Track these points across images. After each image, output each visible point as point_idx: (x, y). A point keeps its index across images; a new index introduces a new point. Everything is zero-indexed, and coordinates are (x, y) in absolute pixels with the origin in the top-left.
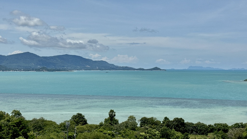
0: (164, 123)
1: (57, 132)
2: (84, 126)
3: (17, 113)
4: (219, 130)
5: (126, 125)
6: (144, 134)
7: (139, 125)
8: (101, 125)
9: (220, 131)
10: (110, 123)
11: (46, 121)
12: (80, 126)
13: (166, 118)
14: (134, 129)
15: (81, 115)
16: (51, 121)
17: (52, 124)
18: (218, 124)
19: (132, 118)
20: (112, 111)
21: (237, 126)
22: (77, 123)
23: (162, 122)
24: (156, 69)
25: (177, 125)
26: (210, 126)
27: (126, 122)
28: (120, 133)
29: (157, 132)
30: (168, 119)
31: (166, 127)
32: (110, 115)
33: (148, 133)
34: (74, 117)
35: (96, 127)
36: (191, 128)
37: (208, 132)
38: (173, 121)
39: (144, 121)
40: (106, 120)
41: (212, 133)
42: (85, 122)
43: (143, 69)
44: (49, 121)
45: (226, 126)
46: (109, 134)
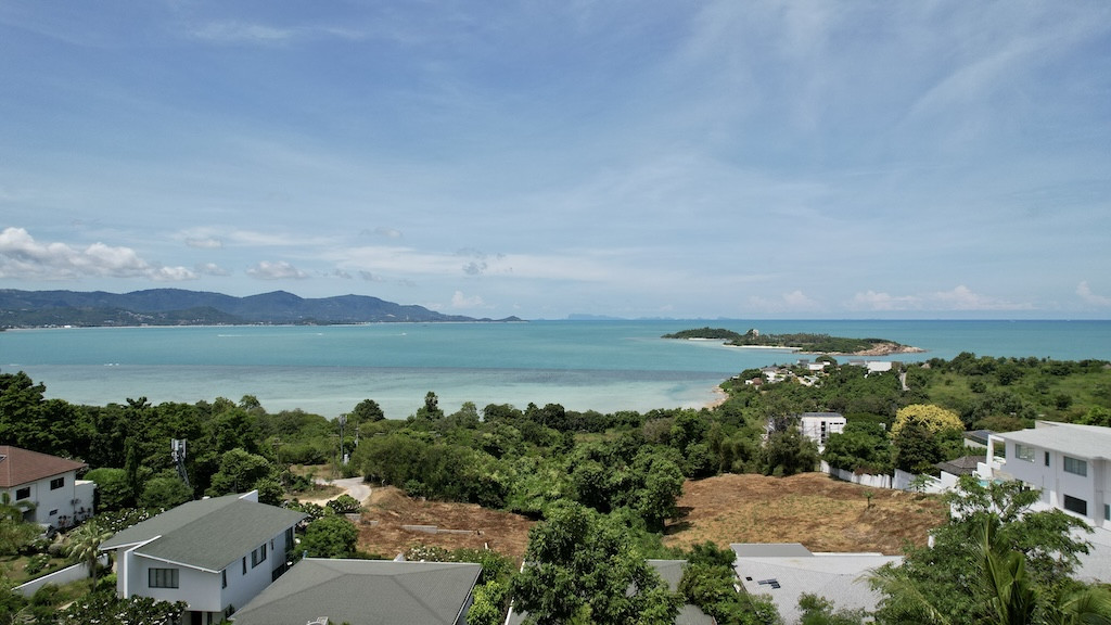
0: (527, 413)
1: (325, 436)
2: (378, 425)
3: (252, 402)
4: (624, 423)
5: (457, 419)
6: (489, 435)
7: (481, 420)
8: (411, 420)
9: (626, 425)
10: (428, 417)
11: (306, 415)
12: (370, 424)
13: (531, 405)
14: (474, 428)
15: (371, 402)
16: (316, 415)
17: (317, 419)
18: (623, 413)
19: (469, 406)
20: (431, 395)
21: (655, 415)
22: (365, 417)
23: (524, 413)
24: (513, 319)
25: (552, 417)
26: (608, 416)
27: (459, 415)
28: (446, 435)
29: (516, 431)
30: (535, 406)
31: (532, 422)
32: (427, 401)
33: (498, 433)
34: (360, 407)
35: (402, 424)
36: (576, 422)
37: (606, 427)
38: (544, 411)
39: (492, 411)
40: (420, 412)
41: (612, 430)
42: (380, 417)
43: (490, 320)
44: (312, 416)
45: (636, 414)
46: (423, 439)
